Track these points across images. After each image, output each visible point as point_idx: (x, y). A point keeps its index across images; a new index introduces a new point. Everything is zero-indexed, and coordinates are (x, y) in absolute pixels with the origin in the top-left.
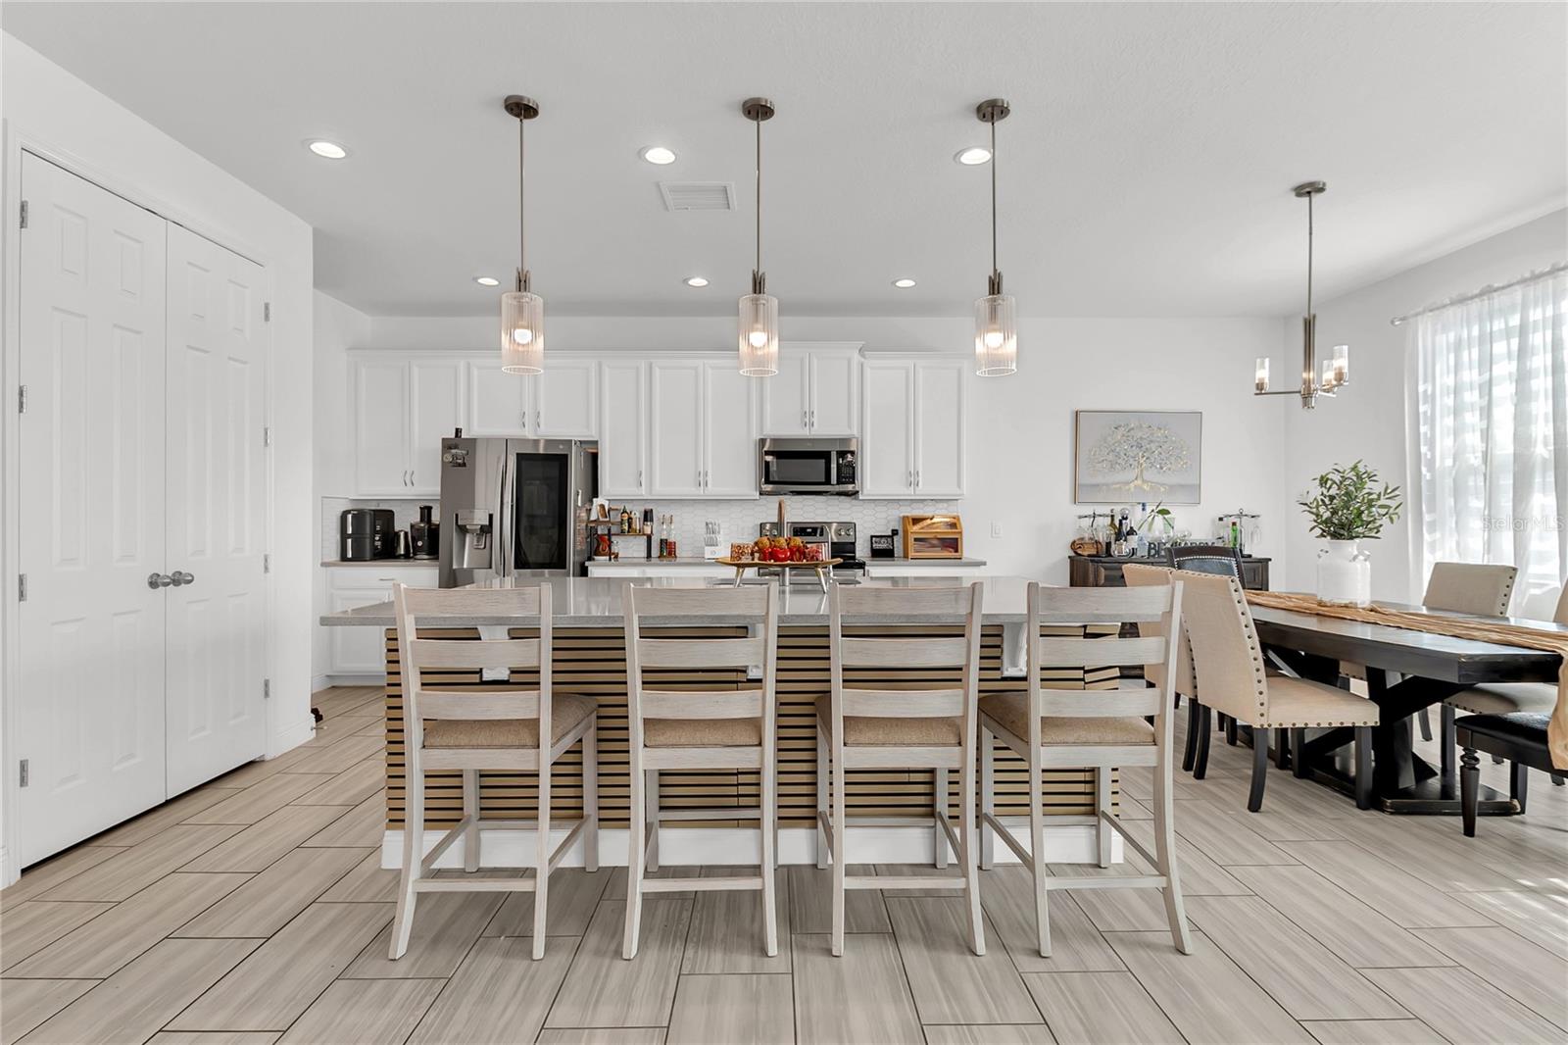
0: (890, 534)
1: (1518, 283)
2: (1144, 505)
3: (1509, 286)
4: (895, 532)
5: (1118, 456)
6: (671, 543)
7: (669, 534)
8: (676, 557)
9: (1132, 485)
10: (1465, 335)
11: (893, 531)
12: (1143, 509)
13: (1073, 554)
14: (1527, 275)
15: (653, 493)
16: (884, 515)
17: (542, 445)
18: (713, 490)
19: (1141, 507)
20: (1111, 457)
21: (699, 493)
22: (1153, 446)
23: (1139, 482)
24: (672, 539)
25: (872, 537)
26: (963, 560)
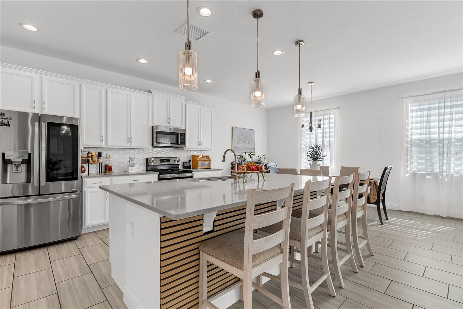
0: (188, 161)
1: (322, 110)
2: (246, 153)
3: (321, 111)
4: (190, 161)
5: (240, 140)
6: (110, 166)
7: (109, 163)
8: (112, 172)
9: (243, 147)
10: (316, 118)
11: (189, 160)
12: (246, 154)
13: (232, 166)
14: (324, 109)
15: (108, 145)
16: (186, 155)
17: (65, 119)
18: (134, 145)
19: (245, 153)
20: (239, 140)
21: (129, 146)
22: (247, 138)
23: (244, 147)
24: (110, 165)
25: (184, 162)
26: (212, 169)
